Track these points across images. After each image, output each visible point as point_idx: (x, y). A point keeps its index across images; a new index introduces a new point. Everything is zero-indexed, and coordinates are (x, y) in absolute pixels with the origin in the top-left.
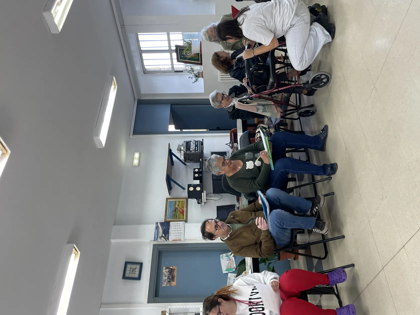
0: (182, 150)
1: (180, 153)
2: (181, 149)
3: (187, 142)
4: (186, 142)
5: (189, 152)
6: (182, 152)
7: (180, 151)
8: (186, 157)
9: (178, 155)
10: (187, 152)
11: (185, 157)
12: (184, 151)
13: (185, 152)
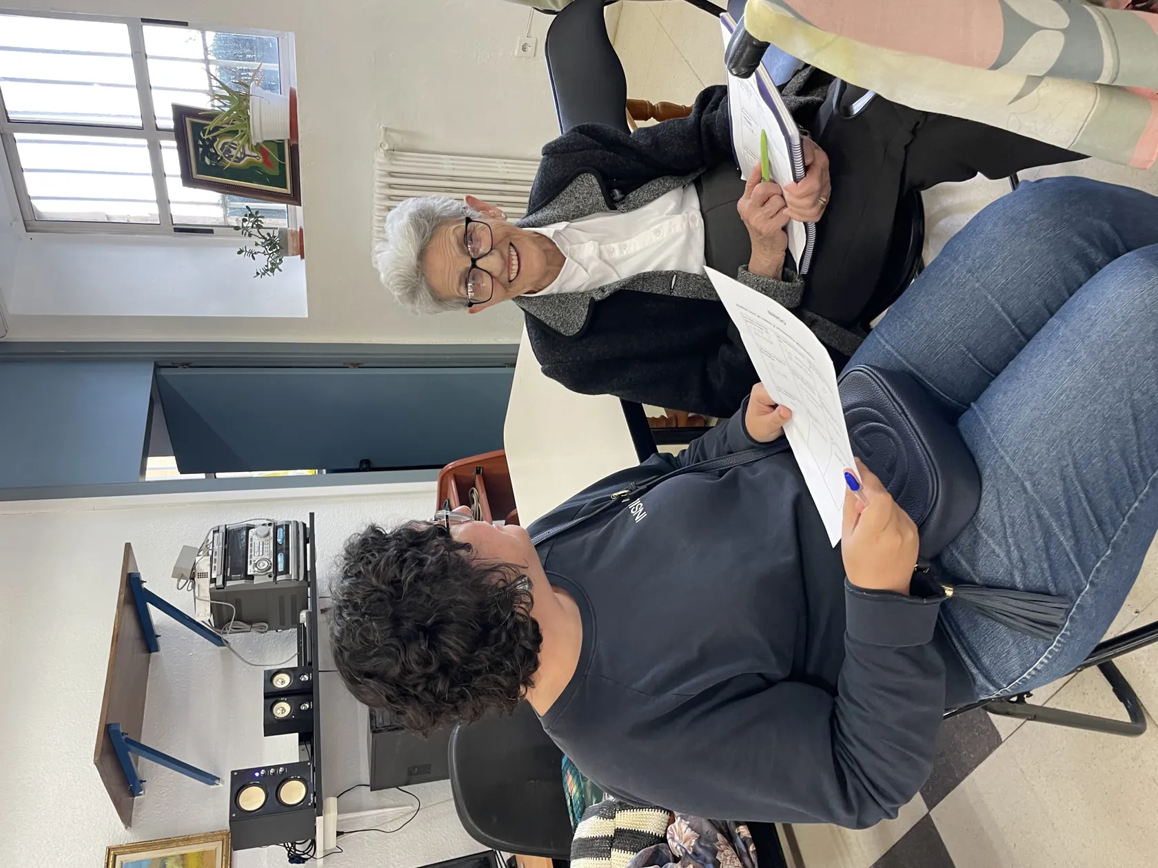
0: (203, 575)
1: (193, 587)
2: (194, 568)
3: (228, 533)
4: (222, 529)
5: (243, 582)
6: (204, 585)
7: (192, 579)
8: (224, 610)
9: (180, 598)
10: (229, 584)
11: (215, 610)
12: (213, 581)
13: (219, 582)
